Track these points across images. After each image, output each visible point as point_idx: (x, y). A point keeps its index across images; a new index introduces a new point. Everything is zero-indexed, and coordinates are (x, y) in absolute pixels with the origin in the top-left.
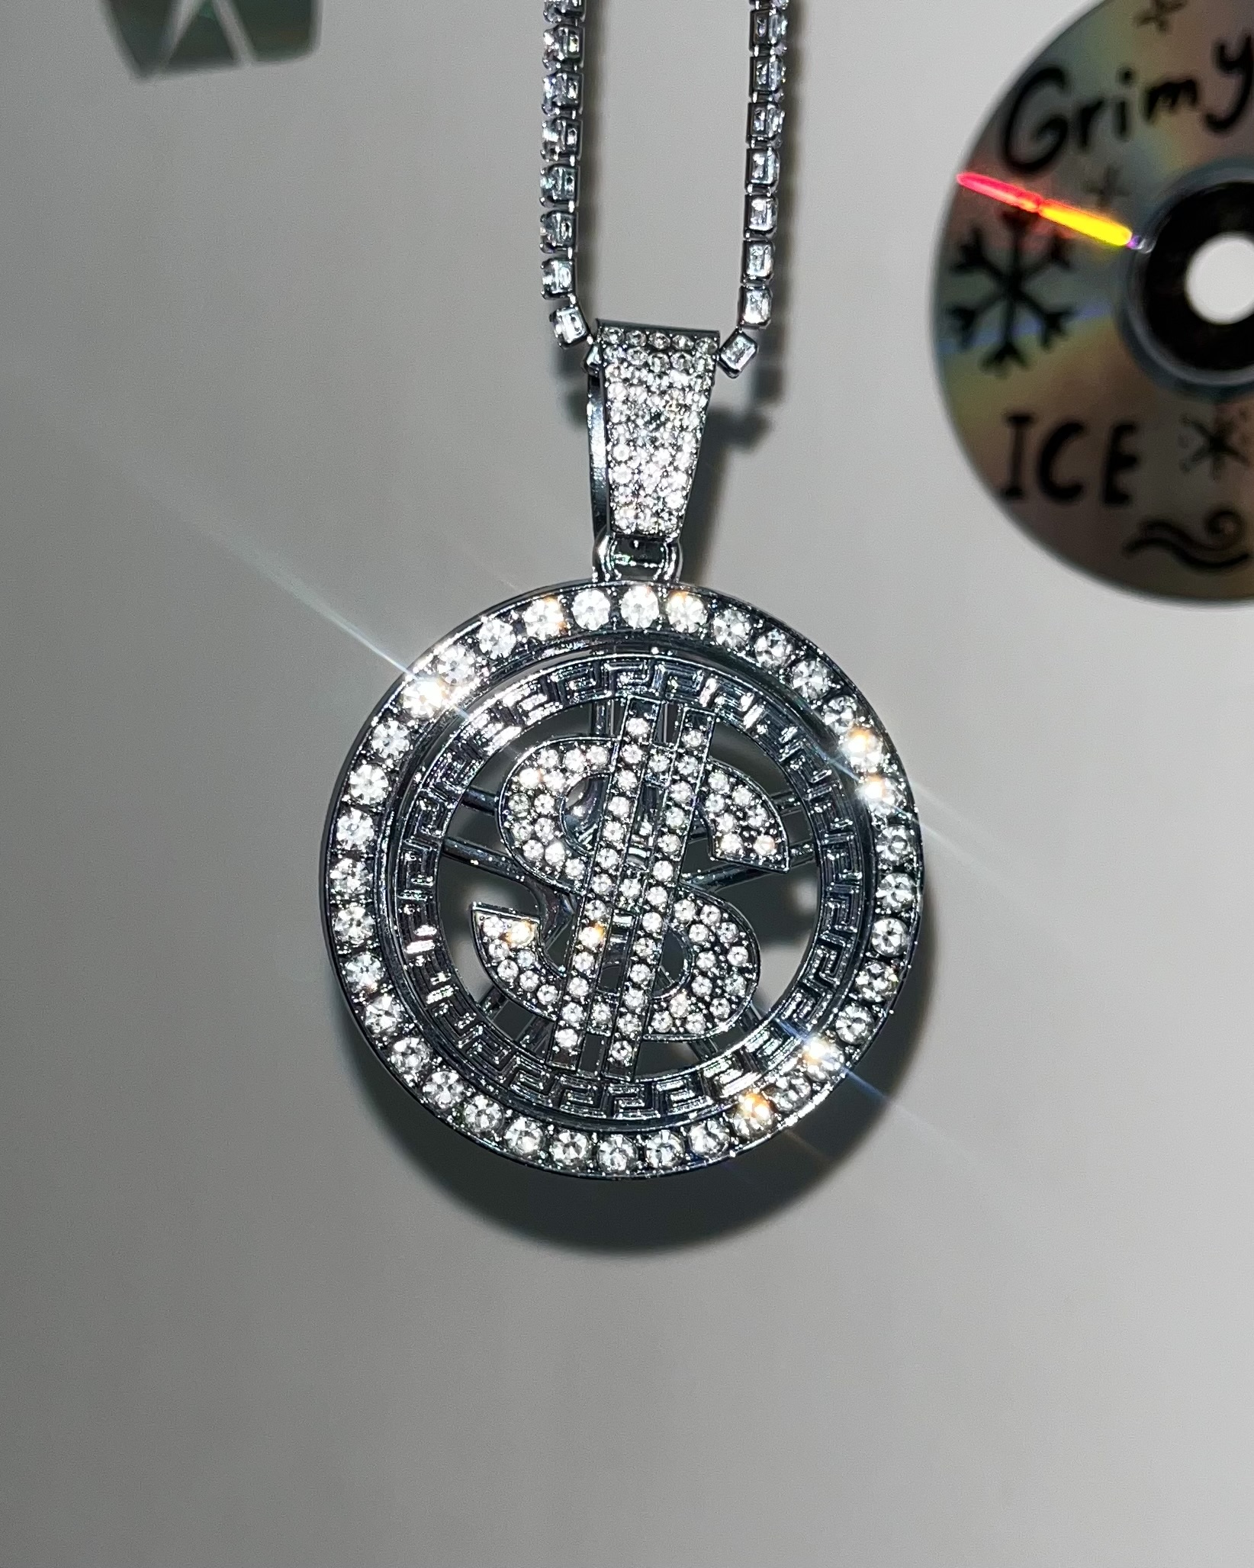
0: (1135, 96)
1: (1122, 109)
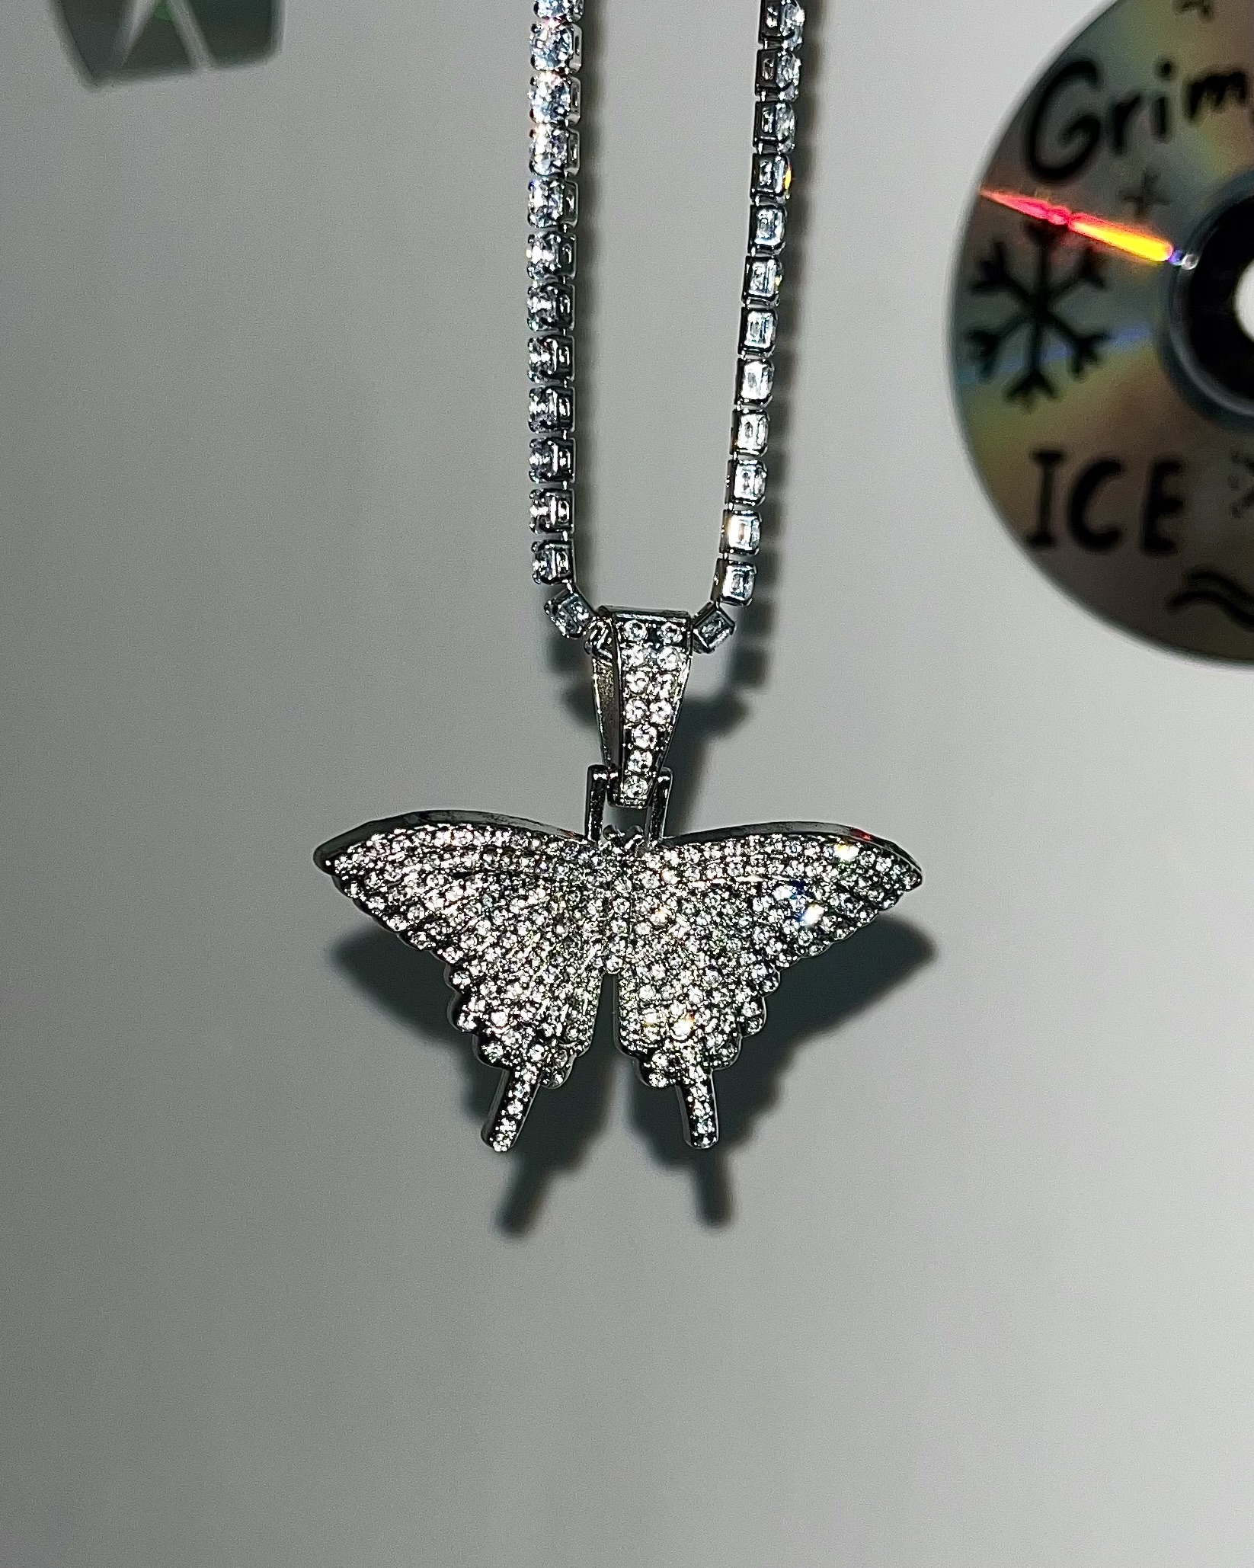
0: (1176, 91)
1: (1162, 106)
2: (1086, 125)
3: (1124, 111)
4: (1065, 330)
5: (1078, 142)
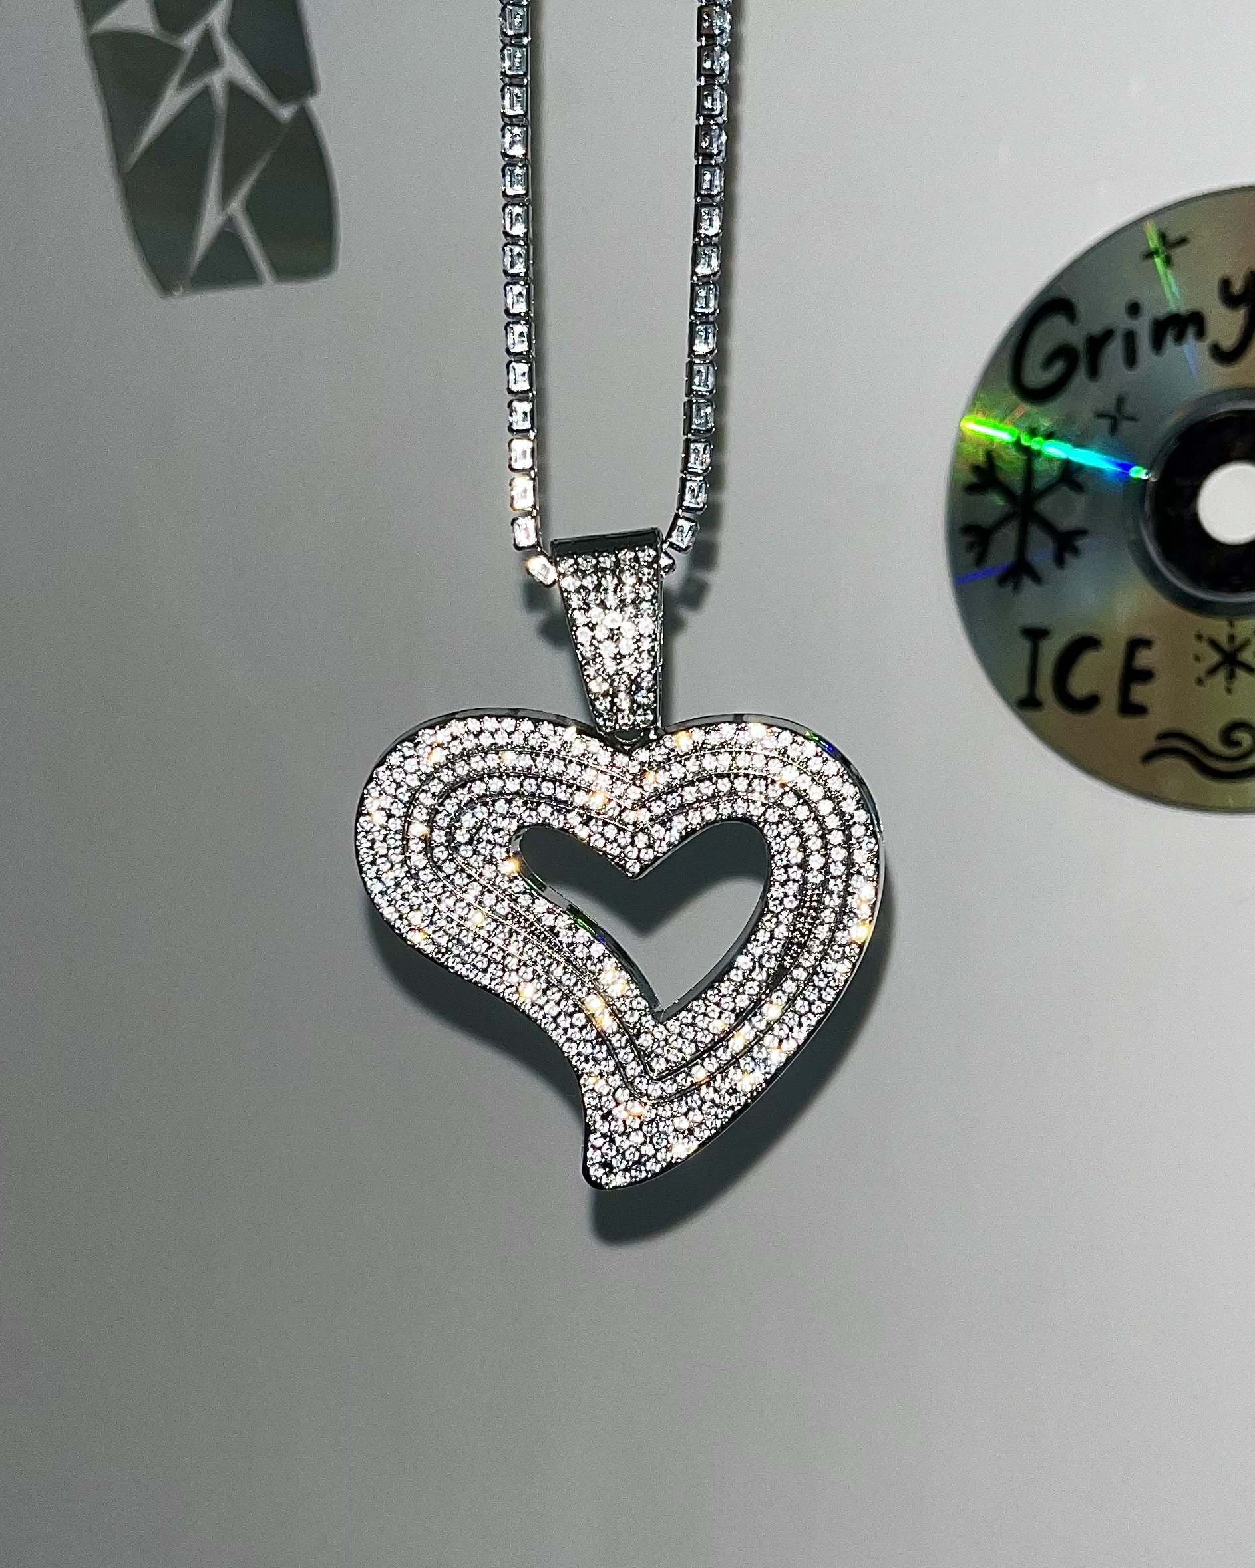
0: (1143, 327)
1: (1130, 338)
2: (1065, 353)
3: (1097, 343)
4: (1048, 527)
5: (1059, 367)
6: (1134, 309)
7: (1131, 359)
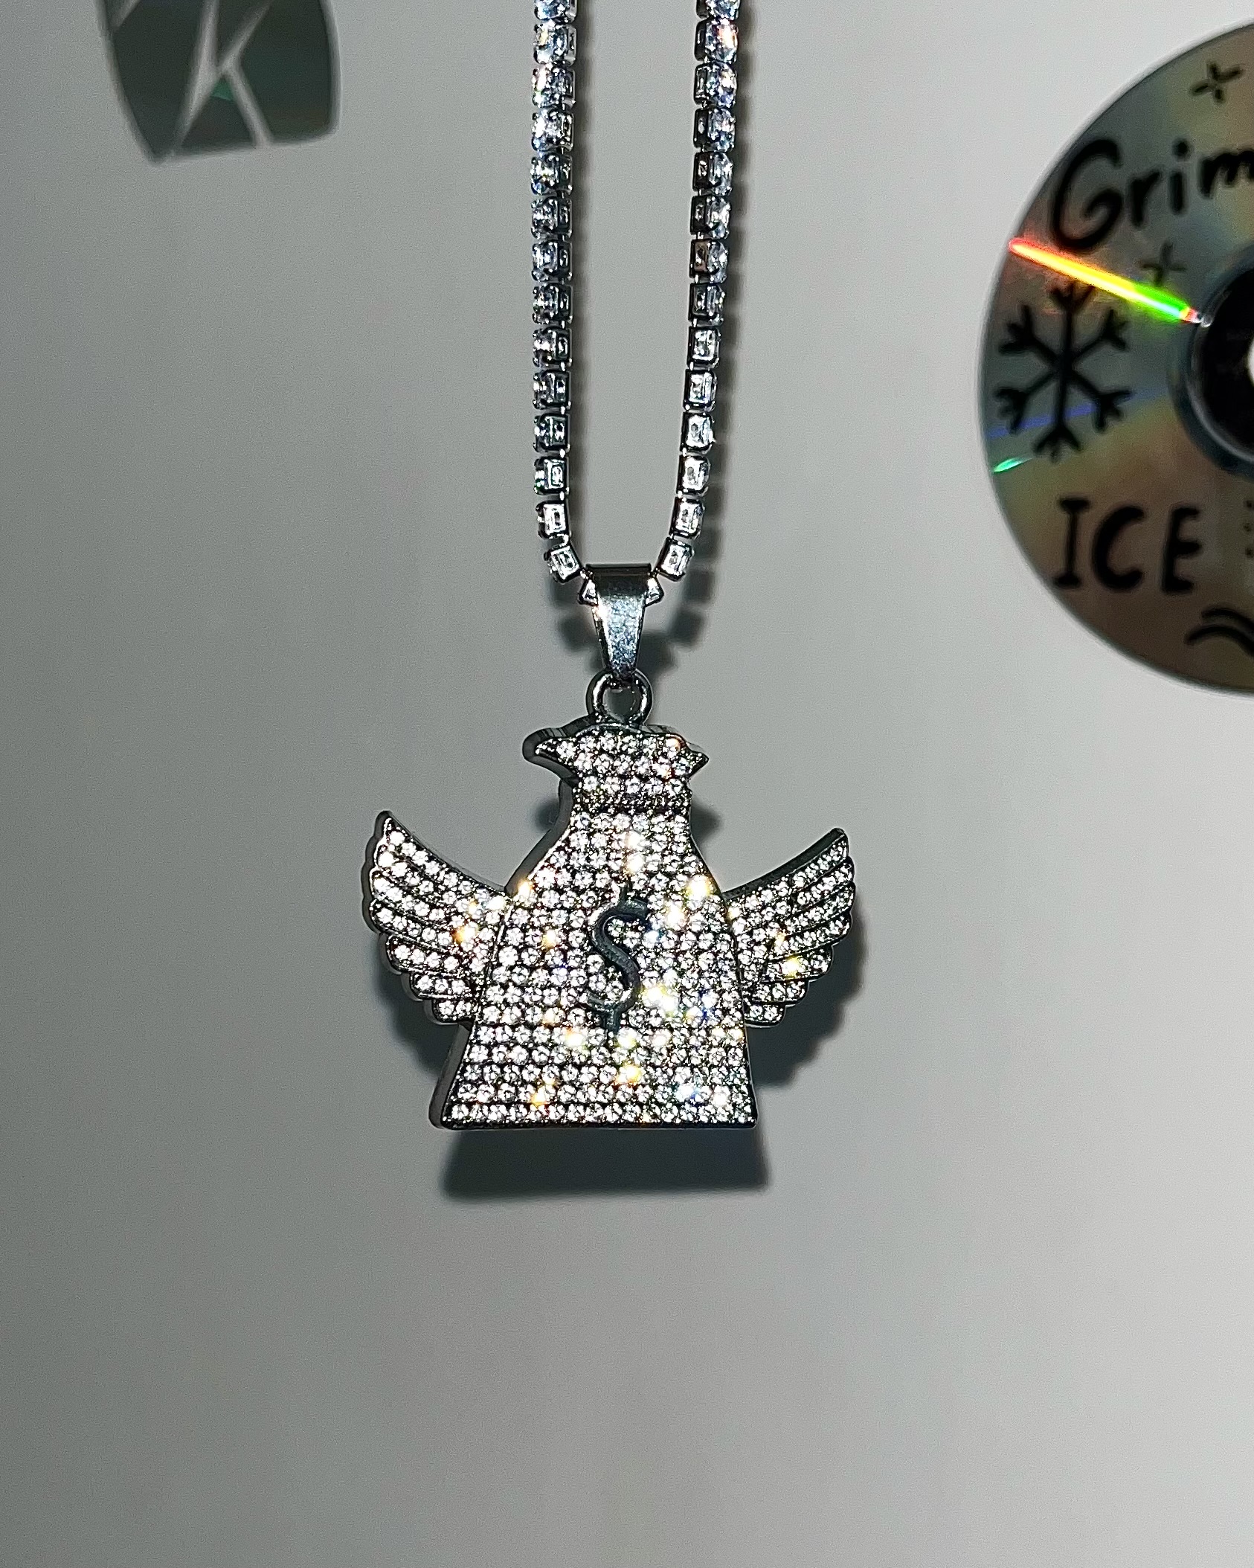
0: (1191, 168)
1: (1178, 182)
2: (1107, 199)
3: (1142, 187)
4: (1088, 388)
5: (1101, 213)
6: (1182, 149)
7: (1178, 202)
